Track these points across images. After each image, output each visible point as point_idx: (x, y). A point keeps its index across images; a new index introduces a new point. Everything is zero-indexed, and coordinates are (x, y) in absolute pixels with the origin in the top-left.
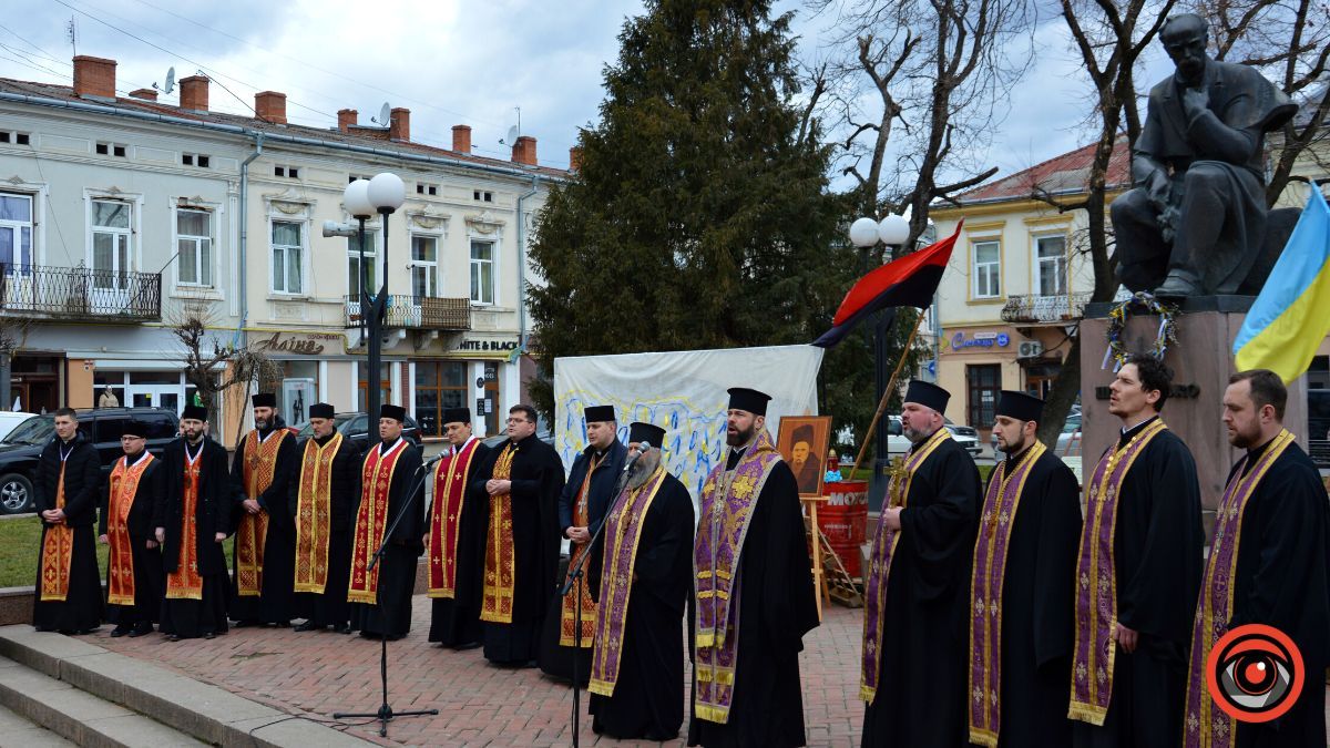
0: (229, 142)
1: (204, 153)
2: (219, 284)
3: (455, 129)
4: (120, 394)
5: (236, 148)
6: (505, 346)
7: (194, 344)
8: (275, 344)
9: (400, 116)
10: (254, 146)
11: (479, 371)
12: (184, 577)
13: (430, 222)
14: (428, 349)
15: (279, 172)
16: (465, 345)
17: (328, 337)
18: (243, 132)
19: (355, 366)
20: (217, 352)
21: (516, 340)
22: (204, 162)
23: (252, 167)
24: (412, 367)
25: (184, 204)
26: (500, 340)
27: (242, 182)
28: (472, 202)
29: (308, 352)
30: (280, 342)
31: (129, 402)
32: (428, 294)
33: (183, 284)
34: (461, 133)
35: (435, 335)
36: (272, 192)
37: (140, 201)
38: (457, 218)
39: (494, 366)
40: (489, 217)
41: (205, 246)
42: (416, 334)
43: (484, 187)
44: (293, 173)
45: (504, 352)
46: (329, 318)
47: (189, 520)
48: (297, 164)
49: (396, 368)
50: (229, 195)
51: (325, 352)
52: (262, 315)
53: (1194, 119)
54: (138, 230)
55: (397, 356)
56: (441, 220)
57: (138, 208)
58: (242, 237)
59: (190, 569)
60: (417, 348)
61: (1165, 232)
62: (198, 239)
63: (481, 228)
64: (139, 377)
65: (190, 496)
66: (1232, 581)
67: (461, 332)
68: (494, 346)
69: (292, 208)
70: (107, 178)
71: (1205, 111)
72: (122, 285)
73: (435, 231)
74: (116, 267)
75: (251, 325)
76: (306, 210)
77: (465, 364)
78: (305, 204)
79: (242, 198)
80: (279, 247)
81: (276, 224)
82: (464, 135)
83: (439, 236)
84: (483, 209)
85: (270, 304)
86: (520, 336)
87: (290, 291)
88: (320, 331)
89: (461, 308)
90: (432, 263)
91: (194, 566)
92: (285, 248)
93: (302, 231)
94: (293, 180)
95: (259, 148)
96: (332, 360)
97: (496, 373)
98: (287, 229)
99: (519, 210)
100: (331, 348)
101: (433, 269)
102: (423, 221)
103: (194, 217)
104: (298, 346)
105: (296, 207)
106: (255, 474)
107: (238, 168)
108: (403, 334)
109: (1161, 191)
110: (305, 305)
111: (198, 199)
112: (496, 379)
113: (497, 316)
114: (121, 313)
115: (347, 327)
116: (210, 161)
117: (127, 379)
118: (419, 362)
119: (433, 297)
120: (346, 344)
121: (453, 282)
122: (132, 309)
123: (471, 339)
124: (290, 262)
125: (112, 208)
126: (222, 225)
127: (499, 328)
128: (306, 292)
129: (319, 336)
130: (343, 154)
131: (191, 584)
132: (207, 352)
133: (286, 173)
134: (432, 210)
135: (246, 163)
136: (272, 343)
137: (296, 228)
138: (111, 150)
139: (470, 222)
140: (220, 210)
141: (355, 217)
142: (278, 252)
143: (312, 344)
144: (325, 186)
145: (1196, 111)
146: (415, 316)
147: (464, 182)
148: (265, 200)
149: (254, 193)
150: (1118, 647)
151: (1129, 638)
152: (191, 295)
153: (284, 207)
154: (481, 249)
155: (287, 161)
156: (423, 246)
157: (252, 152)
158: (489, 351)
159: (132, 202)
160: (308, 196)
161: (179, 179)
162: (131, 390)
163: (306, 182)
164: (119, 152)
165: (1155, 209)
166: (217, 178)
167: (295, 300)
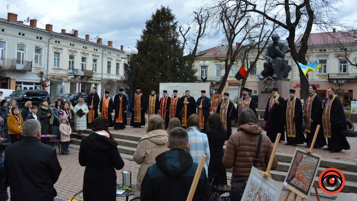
0: (46, 35)
1: (41, 36)
2: (43, 64)
3: (86, 35)
4: (21, 87)
5: (48, 36)
6: (99, 81)
7: (41, 77)
8: (54, 78)
9: (76, 32)
10: (52, 36)
11: (93, 86)
12: (119, 118)
13: (85, 55)
14: (84, 81)
15: (56, 42)
16: (91, 80)
17: (64, 77)
18: (49, 33)
19: (69, 83)
20: (46, 79)
21: (101, 79)
22: (41, 38)
23: (51, 40)
24: (81, 84)
25: (36, 47)
26: (98, 79)
27: (48, 43)
28: (94, 51)
29: (60, 80)
30: (55, 77)
31: (23, 88)
32: (84, 69)
33: (35, 64)
34: (87, 36)
35: (86, 78)
36: (54, 46)
37: (27, 46)
38: (91, 54)
39: (96, 85)
40: (97, 54)
41: (40, 56)
42: (82, 77)
43: (96, 48)
44: (59, 42)
45: (98, 82)
46: (64, 73)
47: (121, 109)
48: (60, 40)
49: (77, 84)
50: (46, 46)
51: (64, 80)
52: (51, 72)
53: (277, 51)
54: (27, 52)
55: (78, 82)
56: (88, 54)
57: (27, 47)
58: (48, 55)
59: (120, 117)
60: (82, 80)
61: (273, 68)
62: (39, 55)
63: (95, 56)
64: (25, 83)
65: (121, 104)
66: (330, 113)
67: (91, 77)
68: (97, 80)
69: (58, 49)
70: (20, 40)
71: (279, 50)
72: (23, 63)
73: (86, 56)
74: (21, 59)
75: (49, 73)
76: (61, 50)
77: (90, 84)
78: (61, 49)
79: (48, 47)
80: (55, 57)
81: (55, 53)
82: (88, 37)
83: (87, 57)
84: (96, 53)
85: (53, 69)
86: (102, 79)
87: (57, 67)
88: (63, 75)
89: (91, 73)
90: (85, 63)
91: (121, 117)
92: (56, 58)
93: (60, 54)
94: (59, 44)
95: (53, 37)
96: (65, 82)
97: (96, 86)
98: (57, 54)
99: (102, 53)
100: (65, 79)
101: (85, 64)
102: (84, 54)
103: (38, 50)
104: (59, 78)
105: (59, 49)
106: (137, 101)
107: (48, 40)
108: (80, 77)
109: (272, 61)
110: (60, 70)
111: (39, 46)
112: (96, 87)
113: (97, 74)
114: (22, 69)
115: (68, 75)
116: (42, 38)
117: (22, 84)
118: (82, 83)
119: (85, 70)
120: (68, 79)
121: (89, 67)
122: (25, 69)
123: (93, 79)
124: (57, 61)
125: (21, 47)
126: (44, 52)
127: (98, 77)
128: (60, 67)
129: (62, 77)
130: (69, 39)
131: (120, 120)
132: (44, 79)
133: (57, 42)
134: (86, 52)
135: (50, 39)
136: (53, 78)
137: (59, 54)
138: (22, 34)
139: (93, 55)
140: (44, 49)
141: (127, 55)
142: (55, 59)
143: (61, 78)
144: (66, 46)
145: (277, 49)
146: (82, 74)
147: (92, 47)
148: (53, 48)
149: (51, 46)
150: (311, 122)
151: (312, 121)
152: (37, 66)
153: (57, 49)
154: (95, 61)
155: (58, 40)
156: (84, 59)
157: (51, 37)
158: (96, 82)
159: (26, 46)
160: (62, 47)
161: (36, 42)
162: (23, 86)
163: (61, 45)
164: (23, 35)
165: (271, 64)
166: (43, 42)
167: (58, 69)
